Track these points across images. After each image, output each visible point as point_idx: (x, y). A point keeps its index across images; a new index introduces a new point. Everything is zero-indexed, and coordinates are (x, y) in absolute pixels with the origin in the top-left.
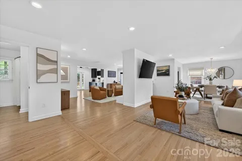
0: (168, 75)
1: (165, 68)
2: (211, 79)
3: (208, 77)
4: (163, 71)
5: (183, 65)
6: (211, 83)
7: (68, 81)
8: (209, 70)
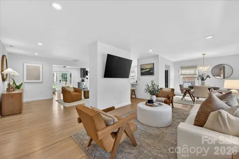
0: (152, 74)
1: (149, 67)
2: (203, 79)
3: (200, 76)
4: (147, 70)
5: (175, 63)
6: (203, 84)
7: (41, 81)
8: (201, 68)
